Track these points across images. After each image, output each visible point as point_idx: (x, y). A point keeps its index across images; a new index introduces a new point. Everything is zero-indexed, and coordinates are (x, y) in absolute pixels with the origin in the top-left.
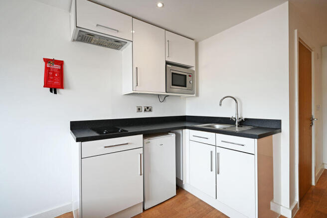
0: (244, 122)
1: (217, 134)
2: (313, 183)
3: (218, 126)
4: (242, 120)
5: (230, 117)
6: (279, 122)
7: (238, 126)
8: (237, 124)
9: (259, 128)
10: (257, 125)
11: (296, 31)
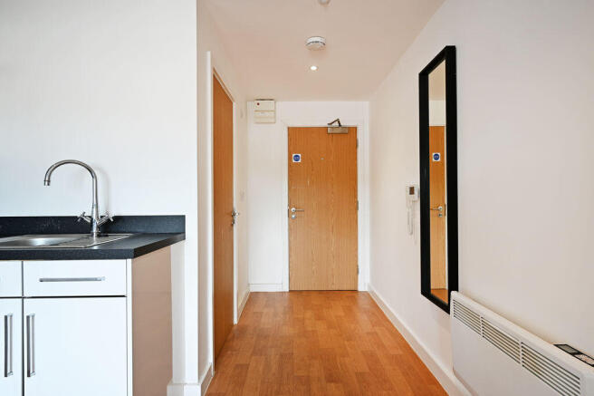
0: (112, 225)
1: (26, 262)
2: (235, 321)
3: (40, 242)
4: (109, 220)
5: (78, 214)
6: (182, 218)
7: (99, 236)
8: (95, 230)
9: (145, 235)
10: (142, 230)
11: (209, 53)
